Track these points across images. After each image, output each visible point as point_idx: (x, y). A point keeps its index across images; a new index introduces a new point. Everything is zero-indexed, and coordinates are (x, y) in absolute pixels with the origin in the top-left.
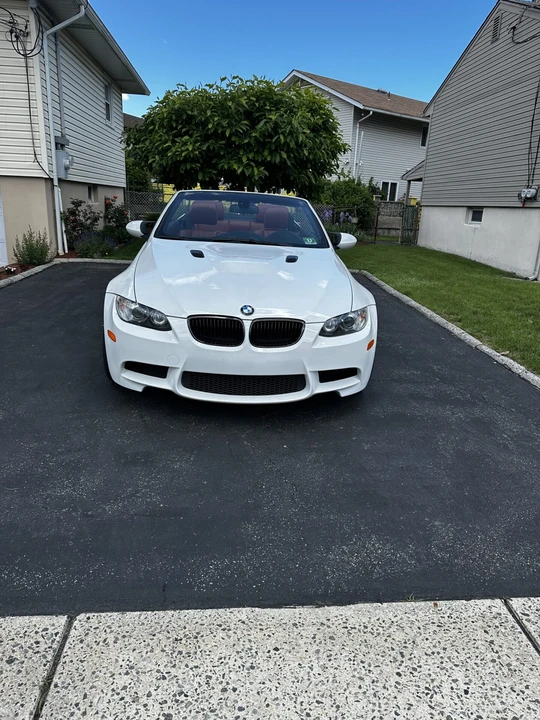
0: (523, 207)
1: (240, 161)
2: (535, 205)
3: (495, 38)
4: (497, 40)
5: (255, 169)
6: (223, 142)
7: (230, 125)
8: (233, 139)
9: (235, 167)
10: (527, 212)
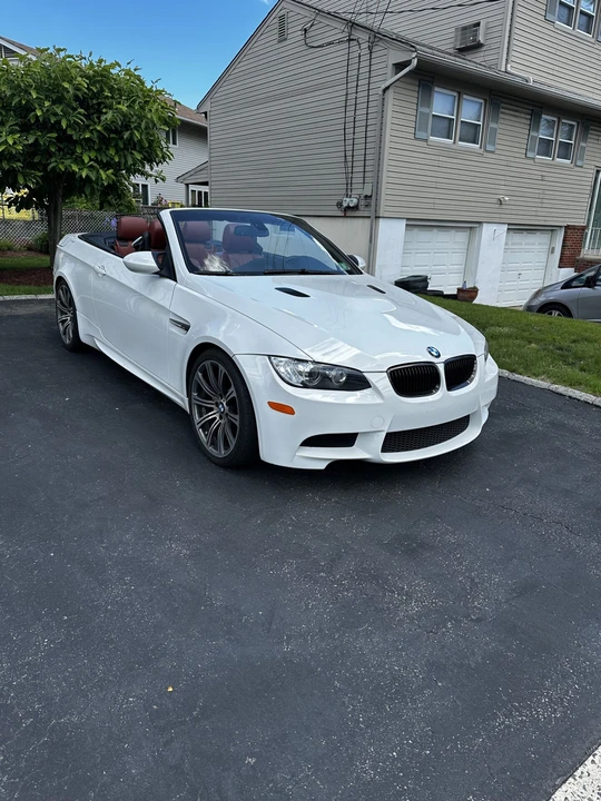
0: (345, 216)
1: (78, 161)
2: (357, 214)
3: (282, 37)
4: (285, 39)
5: (101, 171)
6: (55, 135)
7: (65, 114)
8: (69, 132)
9: (75, 168)
10: (349, 220)
